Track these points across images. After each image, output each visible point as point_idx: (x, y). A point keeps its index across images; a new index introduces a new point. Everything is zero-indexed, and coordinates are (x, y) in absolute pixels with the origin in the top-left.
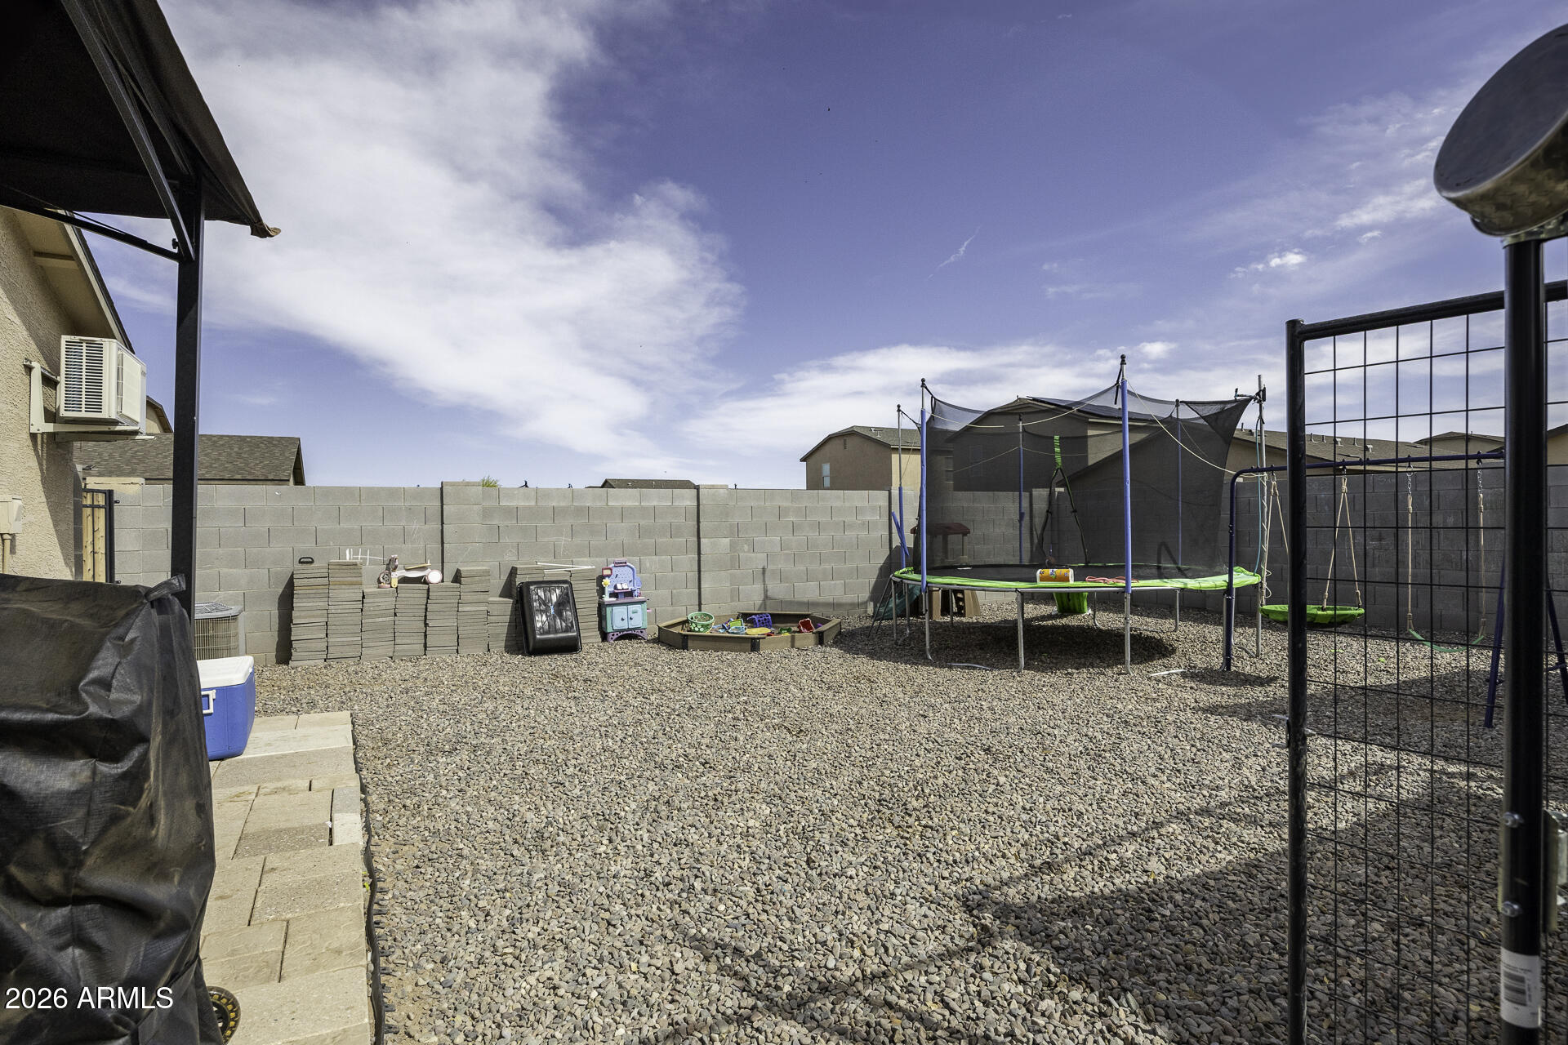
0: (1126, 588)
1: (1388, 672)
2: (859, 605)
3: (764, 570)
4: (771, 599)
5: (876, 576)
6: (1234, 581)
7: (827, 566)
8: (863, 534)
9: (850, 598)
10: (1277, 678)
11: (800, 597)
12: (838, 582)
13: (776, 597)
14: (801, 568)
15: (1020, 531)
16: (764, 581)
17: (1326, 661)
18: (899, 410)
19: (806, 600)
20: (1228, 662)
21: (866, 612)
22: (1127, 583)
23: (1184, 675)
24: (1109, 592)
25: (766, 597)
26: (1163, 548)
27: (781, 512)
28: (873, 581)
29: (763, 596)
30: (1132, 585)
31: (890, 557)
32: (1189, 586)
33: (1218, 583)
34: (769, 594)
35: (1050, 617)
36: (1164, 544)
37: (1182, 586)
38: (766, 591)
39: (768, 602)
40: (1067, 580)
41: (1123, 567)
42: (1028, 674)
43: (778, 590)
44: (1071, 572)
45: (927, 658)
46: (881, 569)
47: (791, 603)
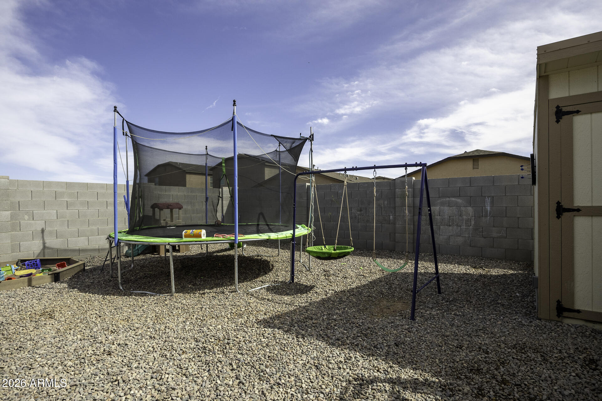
0: (235, 240)
1: (364, 276)
3: (43, 231)
4: (48, 248)
6: (296, 234)
10: (314, 286)
11: (72, 246)
13: (52, 246)
14: (74, 229)
15: (206, 206)
16: (43, 237)
17: (339, 270)
19: (78, 248)
20: (292, 278)
22: (235, 237)
23: (268, 289)
25: (44, 247)
26: (261, 216)
27: (56, 195)
29: (42, 247)
30: (239, 238)
32: (272, 238)
33: (287, 235)
34: (47, 245)
35: (226, 250)
36: (262, 214)
37: (267, 238)
38: (44, 243)
39: (46, 251)
40: (199, 236)
41: (234, 226)
42: (179, 296)
43: (53, 242)
44: (203, 232)
45: (119, 288)
47: (65, 250)
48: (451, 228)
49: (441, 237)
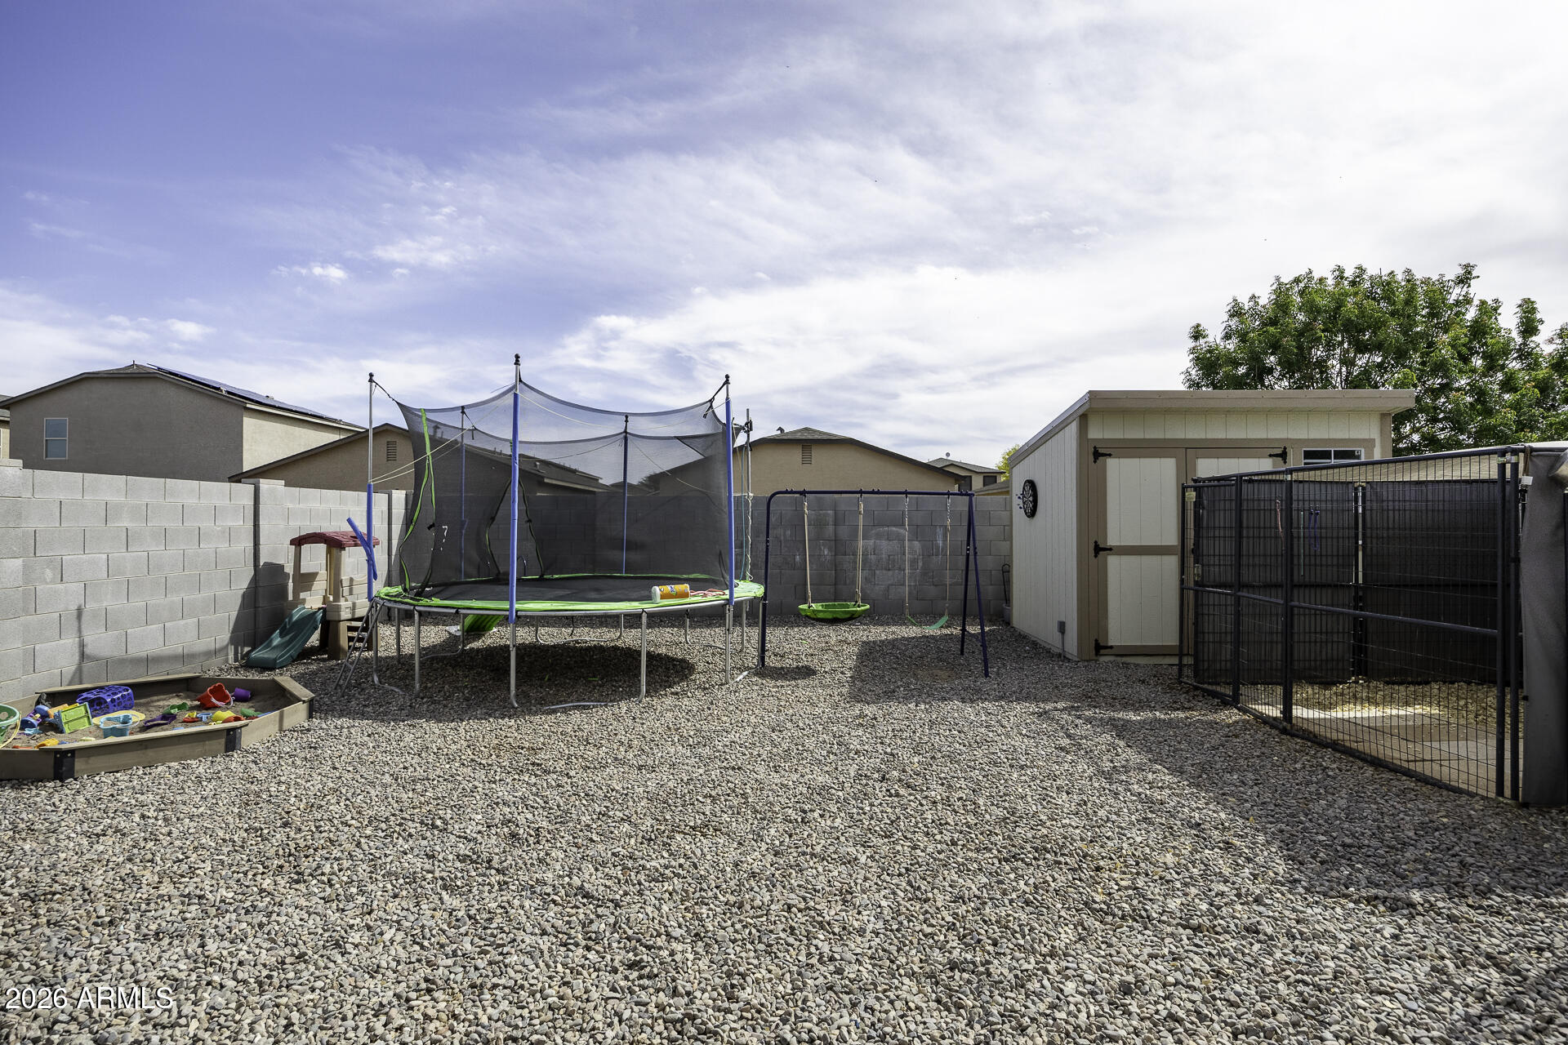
2: (216, 652)
3: (79, 612)
4: (90, 658)
5: (237, 608)
7: (176, 599)
8: (223, 546)
9: (206, 643)
11: (137, 650)
12: (189, 621)
14: (138, 603)
16: (80, 629)
18: (371, 381)
19: (144, 654)
20: (762, 659)
21: (227, 661)
24: (711, 606)
25: (83, 656)
28: (234, 614)
29: (77, 657)
31: (255, 580)
34: (87, 650)
38: (82, 646)
39: (86, 666)
43: (101, 642)
46: (244, 595)
47: (122, 662)
48: (890, 573)
49: (877, 588)
